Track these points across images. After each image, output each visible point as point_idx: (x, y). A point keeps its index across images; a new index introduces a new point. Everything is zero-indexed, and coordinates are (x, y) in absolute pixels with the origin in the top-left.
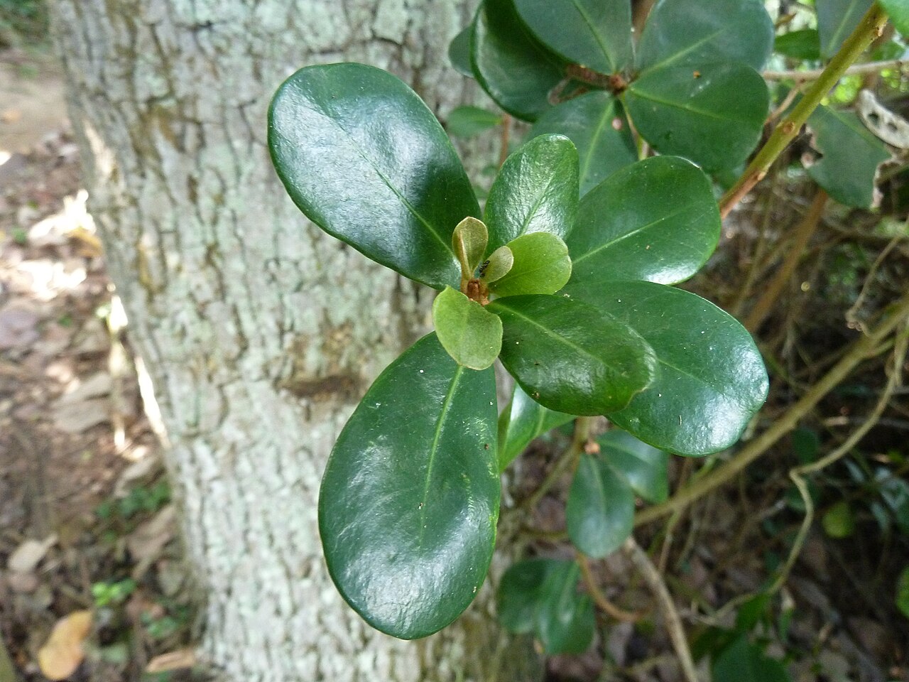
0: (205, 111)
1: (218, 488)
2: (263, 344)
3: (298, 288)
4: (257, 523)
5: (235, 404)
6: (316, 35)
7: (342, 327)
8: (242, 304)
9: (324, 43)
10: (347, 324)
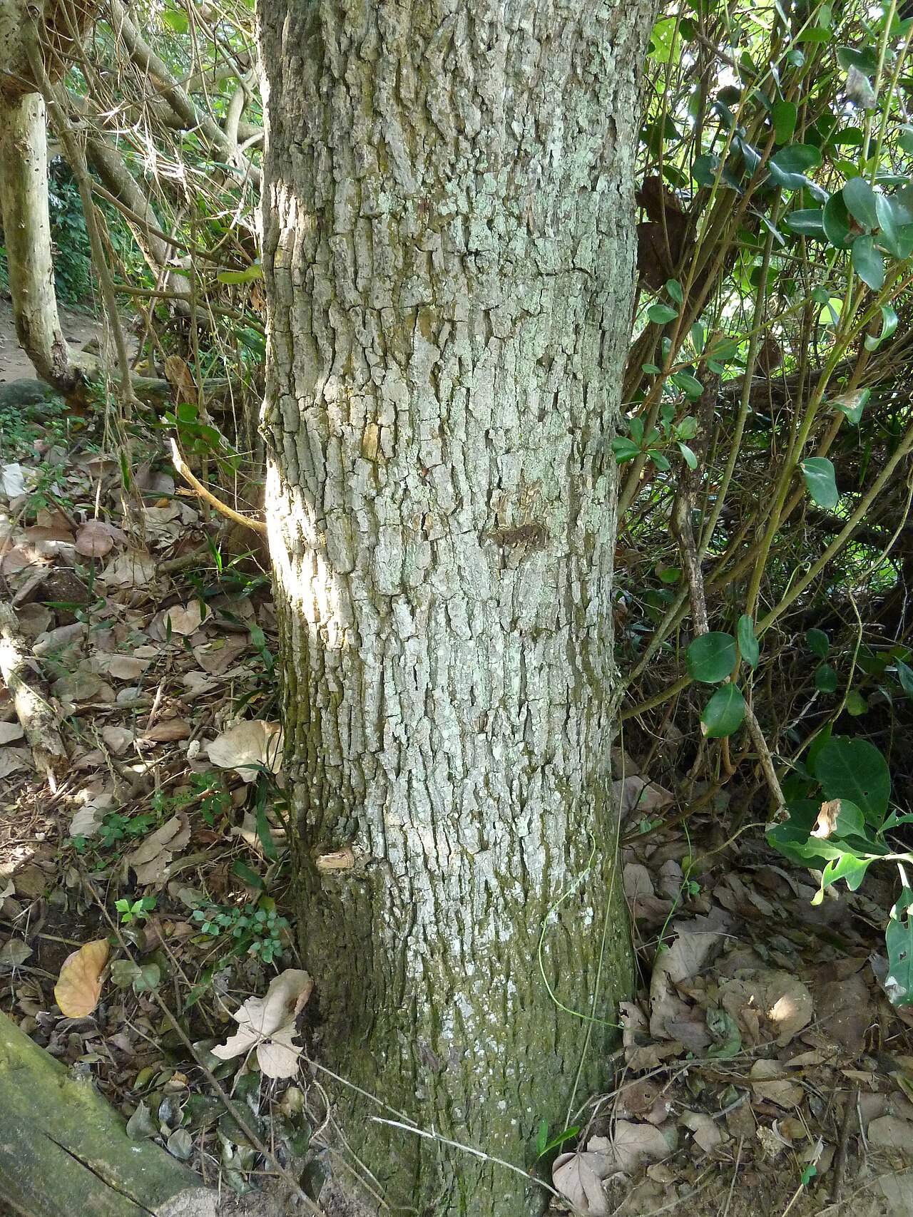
0: (460, 313)
1: (411, 646)
2: (472, 502)
3: (508, 452)
4: (442, 680)
5: (443, 558)
6: (546, 263)
7: (534, 484)
8: (460, 468)
9: (550, 269)
10: (538, 482)
